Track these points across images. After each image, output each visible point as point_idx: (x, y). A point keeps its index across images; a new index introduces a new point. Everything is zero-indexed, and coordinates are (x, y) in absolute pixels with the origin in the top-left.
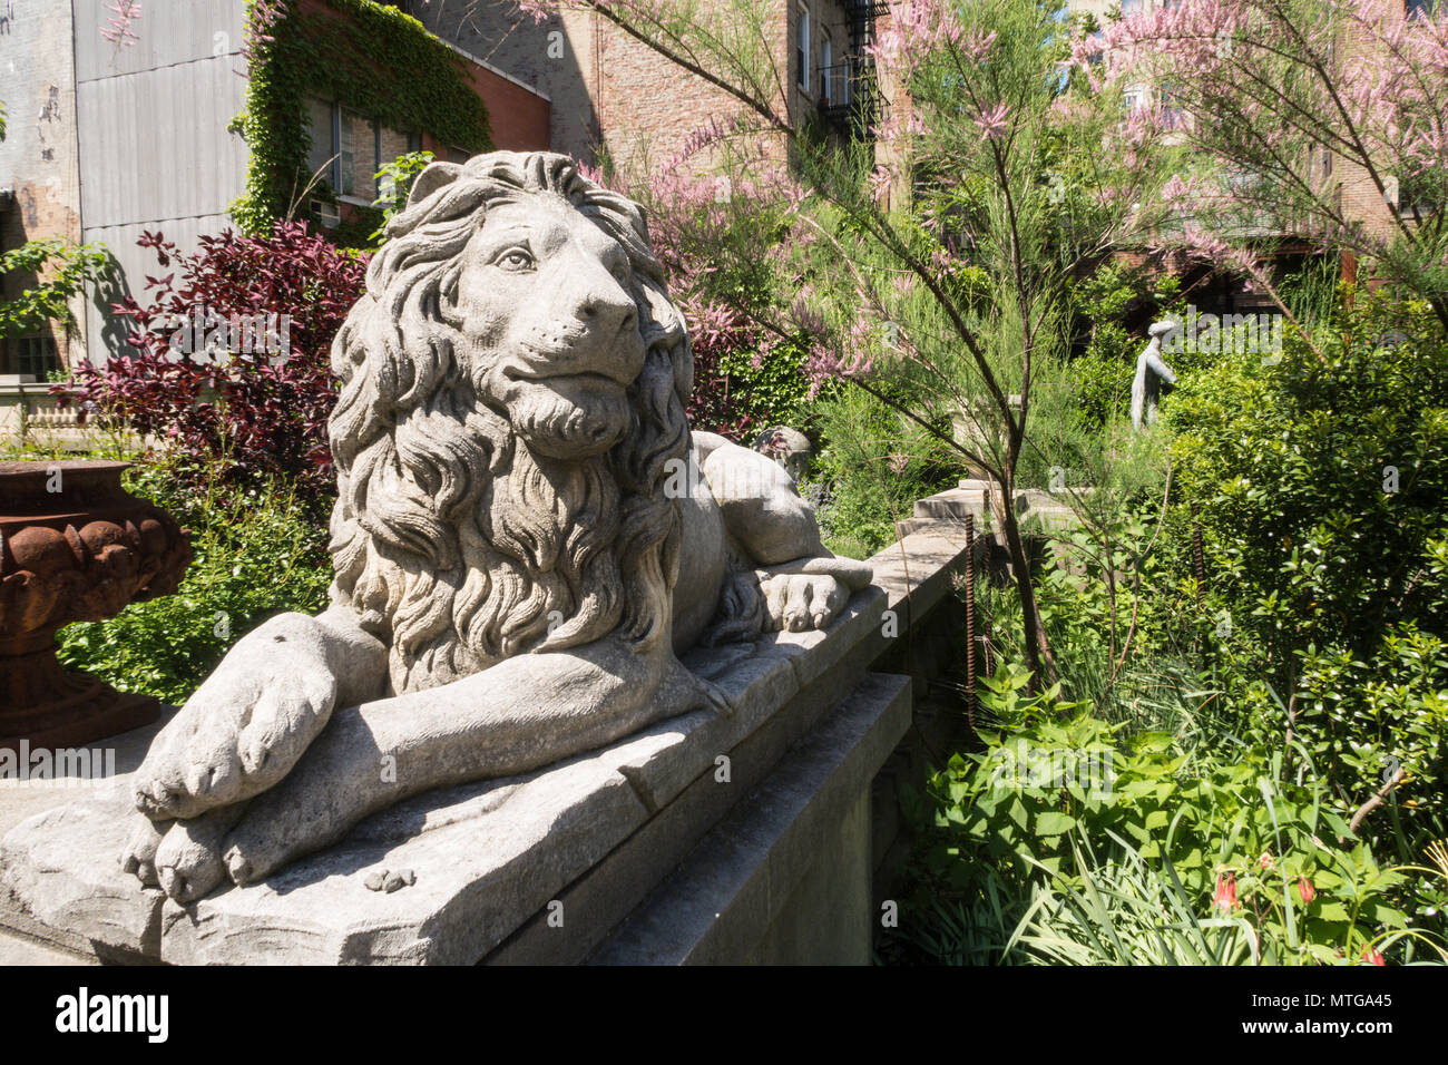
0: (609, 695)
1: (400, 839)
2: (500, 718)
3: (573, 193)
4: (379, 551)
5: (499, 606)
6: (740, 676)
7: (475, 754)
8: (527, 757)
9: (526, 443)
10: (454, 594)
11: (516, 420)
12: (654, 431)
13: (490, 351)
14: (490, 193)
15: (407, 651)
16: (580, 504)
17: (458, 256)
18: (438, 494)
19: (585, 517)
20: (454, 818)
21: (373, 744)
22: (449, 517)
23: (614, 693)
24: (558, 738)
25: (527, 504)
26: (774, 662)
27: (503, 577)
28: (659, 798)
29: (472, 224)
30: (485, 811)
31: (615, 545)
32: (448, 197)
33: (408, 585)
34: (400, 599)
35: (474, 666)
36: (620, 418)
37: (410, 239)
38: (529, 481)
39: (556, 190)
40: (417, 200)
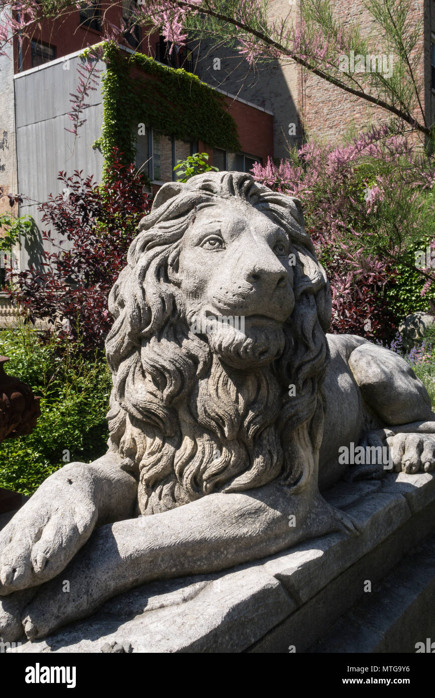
0: (271, 523)
1: (130, 616)
2: (198, 537)
3: (251, 196)
4: (132, 422)
5: (202, 461)
6: (367, 507)
7: (182, 559)
8: (216, 562)
9: (219, 358)
10: (175, 452)
11: (212, 344)
12: (303, 349)
13: (196, 301)
14: (199, 200)
15: (147, 485)
16: (253, 397)
17: (179, 241)
18: (165, 390)
19: (256, 406)
20: (165, 603)
21: (117, 552)
22: (171, 404)
23: (274, 522)
24: (236, 551)
25: (219, 397)
26: (392, 498)
27: (204, 442)
28: (304, 595)
29: (188, 221)
30: (185, 600)
31: (277, 423)
32: (173, 205)
33: (148, 445)
34: (144, 453)
35: (187, 498)
36: (277, 343)
37: (152, 231)
38: (221, 382)
39: (240, 195)
40: (157, 206)
